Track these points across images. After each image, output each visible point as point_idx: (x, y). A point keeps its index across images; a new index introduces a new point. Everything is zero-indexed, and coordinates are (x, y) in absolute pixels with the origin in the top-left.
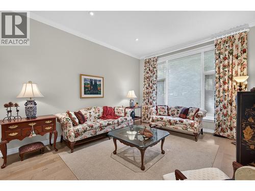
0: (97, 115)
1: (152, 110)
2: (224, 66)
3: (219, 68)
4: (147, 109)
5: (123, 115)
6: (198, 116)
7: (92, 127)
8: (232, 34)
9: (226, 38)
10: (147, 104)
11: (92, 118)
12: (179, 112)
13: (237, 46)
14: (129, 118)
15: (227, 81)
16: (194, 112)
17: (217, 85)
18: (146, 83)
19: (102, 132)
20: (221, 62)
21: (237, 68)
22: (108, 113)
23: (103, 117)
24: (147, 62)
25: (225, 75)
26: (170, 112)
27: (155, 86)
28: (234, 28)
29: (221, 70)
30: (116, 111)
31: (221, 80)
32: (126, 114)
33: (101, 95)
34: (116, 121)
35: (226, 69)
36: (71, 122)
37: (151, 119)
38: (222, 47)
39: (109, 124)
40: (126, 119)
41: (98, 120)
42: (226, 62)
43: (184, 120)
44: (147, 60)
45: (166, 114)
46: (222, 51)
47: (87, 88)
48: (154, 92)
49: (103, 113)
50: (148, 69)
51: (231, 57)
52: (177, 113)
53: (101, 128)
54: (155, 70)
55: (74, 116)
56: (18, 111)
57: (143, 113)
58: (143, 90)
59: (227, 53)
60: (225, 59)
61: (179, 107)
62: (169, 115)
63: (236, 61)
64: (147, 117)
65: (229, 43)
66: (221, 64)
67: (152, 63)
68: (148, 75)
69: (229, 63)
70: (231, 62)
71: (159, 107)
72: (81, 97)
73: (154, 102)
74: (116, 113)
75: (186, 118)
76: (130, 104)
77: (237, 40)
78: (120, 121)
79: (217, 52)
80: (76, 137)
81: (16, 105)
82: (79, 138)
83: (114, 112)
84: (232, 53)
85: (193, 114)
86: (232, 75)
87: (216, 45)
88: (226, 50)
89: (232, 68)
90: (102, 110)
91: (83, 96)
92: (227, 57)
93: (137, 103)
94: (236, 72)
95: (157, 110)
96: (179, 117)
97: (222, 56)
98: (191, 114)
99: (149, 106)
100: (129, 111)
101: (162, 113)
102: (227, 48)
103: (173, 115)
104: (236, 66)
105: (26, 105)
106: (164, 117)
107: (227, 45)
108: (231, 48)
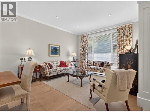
0: (57, 65)
1: (85, 63)
2: (122, 41)
3: (119, 42)
4: (82, 62)
5: (70, 65)
6: (108, 66)
7: (56, 70)
8: (125, 25)
9: (122, 27)
10: (82, 60)
11: (55, 66)
12: (99, 64)
13: (127, 31)
14: (73, 67)
15: (123, 48)
16: (107, 63)
17: (118, 50)
18: (82, 48)
19: (61, 73)
20: (120, 39)
21: (128, 42)
22: (62, 64)
23: (60, 66)
24: (82, 37)
25: (122, 45)
26: (95, 64)
27: (86, 50)
28: (126, 22)
29: (120, 43)
30: (66, 63)
31: (120, 48)
32: (71, 65)
33: (59, 55)
34: (67, 68)
35: (122, 42)
36: (47, 67)
37: (84, 68)
38: (120, 31)
39: (64, 69)
40: (72, 67)
41: (58, 67)
42: (122, 39)
43: (101, 68)
44: (83, 36)
45: (93, 65)
46: (121, 33)
47: (52, 51)
48: (86, 53)
49: (60, 64)
50: (83, 41)
51: (124, 36)
52: (98, 65)
53: (60, 71)
54: (87, 41)
55: (48, 65)
56: (25, 62)
57: (80, 65)
58: (80, 52)
59: (123, 34)
60: (122, 37)
61: (99, 62)
62: (94, 66)
63: (127, 39)
64: (82, 67)
65: (124, 30)
66: (120, 40)
67: (85, 38)
68: (83, 44)
69: (123, 39)
70: (124, 39)
71: (89, 61)
72: (49, 56)
73: (86, 59)
74: (66, 64)
75: (102, 67)
76: (73, 60)
77: (127, 28)
78: (69, 68)
79: (118, 34)
80: (50, 74)
81: (24, 59)
82: (51, 75)
83: (65, 64)
84: (125, 35)
85: (106, 65)
86: (125, 46)
87: (117, 30)
88: (122, 33)
89: (125, 42)
90: (59, 63)
91: (50, 55)
92: (123, 36)
93: (77, 59)
94: (127, 44)
95: (88, 63)
96: (99, 66)
97: (120, 36)
98: (105, 65)
99: (84, 61)
100: (73, 63)
101: (90, 64)
102: (123, 32)
103: (96, 65)
104: (127, 41)
105: (28, 59)
106: (91, 66)
107: (123, 30)
108: (124, 32)
